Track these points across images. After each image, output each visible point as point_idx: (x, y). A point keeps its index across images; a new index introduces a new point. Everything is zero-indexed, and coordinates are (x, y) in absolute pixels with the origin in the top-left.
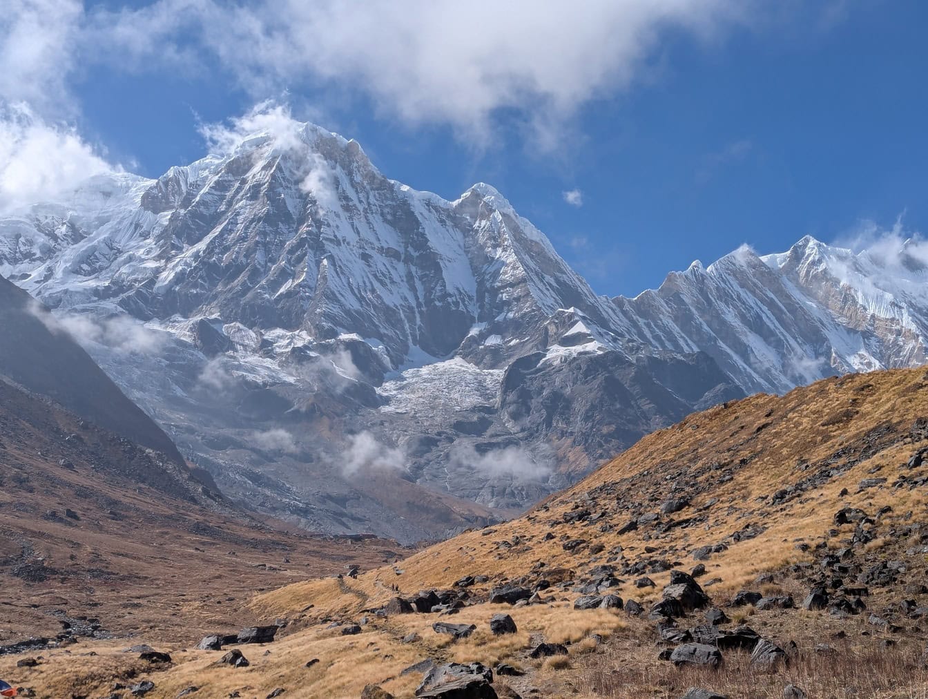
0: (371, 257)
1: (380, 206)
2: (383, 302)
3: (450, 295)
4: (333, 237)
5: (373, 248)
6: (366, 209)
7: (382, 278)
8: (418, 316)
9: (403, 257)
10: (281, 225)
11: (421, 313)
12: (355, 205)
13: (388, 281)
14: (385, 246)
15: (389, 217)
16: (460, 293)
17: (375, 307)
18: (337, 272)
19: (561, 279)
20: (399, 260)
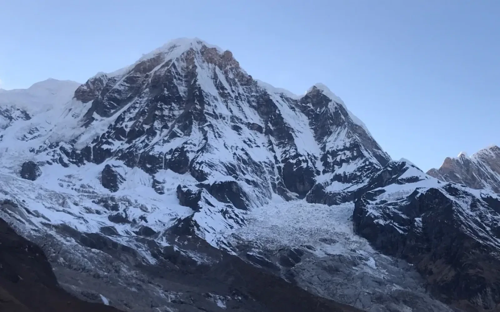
0: (241, 128)
1: (247, 96)
2: (250, 158)
3: (301, 156)
4: (212, 113)
5: (242, 123)
6: (237, 97)
7: (249, 143)
8: (276, 171)
9: (264, 130)
10: (173, 104)
11: (279, 168)
12: (229, 93)
13: (254, 145)
14: (252, 122)
15: (254, 104)
16: (308, 155)
17: (244, 162)
18: (215, 136)
19: (378, 153)
20: (261, 133)
